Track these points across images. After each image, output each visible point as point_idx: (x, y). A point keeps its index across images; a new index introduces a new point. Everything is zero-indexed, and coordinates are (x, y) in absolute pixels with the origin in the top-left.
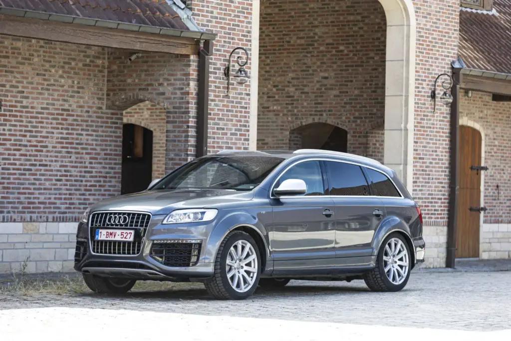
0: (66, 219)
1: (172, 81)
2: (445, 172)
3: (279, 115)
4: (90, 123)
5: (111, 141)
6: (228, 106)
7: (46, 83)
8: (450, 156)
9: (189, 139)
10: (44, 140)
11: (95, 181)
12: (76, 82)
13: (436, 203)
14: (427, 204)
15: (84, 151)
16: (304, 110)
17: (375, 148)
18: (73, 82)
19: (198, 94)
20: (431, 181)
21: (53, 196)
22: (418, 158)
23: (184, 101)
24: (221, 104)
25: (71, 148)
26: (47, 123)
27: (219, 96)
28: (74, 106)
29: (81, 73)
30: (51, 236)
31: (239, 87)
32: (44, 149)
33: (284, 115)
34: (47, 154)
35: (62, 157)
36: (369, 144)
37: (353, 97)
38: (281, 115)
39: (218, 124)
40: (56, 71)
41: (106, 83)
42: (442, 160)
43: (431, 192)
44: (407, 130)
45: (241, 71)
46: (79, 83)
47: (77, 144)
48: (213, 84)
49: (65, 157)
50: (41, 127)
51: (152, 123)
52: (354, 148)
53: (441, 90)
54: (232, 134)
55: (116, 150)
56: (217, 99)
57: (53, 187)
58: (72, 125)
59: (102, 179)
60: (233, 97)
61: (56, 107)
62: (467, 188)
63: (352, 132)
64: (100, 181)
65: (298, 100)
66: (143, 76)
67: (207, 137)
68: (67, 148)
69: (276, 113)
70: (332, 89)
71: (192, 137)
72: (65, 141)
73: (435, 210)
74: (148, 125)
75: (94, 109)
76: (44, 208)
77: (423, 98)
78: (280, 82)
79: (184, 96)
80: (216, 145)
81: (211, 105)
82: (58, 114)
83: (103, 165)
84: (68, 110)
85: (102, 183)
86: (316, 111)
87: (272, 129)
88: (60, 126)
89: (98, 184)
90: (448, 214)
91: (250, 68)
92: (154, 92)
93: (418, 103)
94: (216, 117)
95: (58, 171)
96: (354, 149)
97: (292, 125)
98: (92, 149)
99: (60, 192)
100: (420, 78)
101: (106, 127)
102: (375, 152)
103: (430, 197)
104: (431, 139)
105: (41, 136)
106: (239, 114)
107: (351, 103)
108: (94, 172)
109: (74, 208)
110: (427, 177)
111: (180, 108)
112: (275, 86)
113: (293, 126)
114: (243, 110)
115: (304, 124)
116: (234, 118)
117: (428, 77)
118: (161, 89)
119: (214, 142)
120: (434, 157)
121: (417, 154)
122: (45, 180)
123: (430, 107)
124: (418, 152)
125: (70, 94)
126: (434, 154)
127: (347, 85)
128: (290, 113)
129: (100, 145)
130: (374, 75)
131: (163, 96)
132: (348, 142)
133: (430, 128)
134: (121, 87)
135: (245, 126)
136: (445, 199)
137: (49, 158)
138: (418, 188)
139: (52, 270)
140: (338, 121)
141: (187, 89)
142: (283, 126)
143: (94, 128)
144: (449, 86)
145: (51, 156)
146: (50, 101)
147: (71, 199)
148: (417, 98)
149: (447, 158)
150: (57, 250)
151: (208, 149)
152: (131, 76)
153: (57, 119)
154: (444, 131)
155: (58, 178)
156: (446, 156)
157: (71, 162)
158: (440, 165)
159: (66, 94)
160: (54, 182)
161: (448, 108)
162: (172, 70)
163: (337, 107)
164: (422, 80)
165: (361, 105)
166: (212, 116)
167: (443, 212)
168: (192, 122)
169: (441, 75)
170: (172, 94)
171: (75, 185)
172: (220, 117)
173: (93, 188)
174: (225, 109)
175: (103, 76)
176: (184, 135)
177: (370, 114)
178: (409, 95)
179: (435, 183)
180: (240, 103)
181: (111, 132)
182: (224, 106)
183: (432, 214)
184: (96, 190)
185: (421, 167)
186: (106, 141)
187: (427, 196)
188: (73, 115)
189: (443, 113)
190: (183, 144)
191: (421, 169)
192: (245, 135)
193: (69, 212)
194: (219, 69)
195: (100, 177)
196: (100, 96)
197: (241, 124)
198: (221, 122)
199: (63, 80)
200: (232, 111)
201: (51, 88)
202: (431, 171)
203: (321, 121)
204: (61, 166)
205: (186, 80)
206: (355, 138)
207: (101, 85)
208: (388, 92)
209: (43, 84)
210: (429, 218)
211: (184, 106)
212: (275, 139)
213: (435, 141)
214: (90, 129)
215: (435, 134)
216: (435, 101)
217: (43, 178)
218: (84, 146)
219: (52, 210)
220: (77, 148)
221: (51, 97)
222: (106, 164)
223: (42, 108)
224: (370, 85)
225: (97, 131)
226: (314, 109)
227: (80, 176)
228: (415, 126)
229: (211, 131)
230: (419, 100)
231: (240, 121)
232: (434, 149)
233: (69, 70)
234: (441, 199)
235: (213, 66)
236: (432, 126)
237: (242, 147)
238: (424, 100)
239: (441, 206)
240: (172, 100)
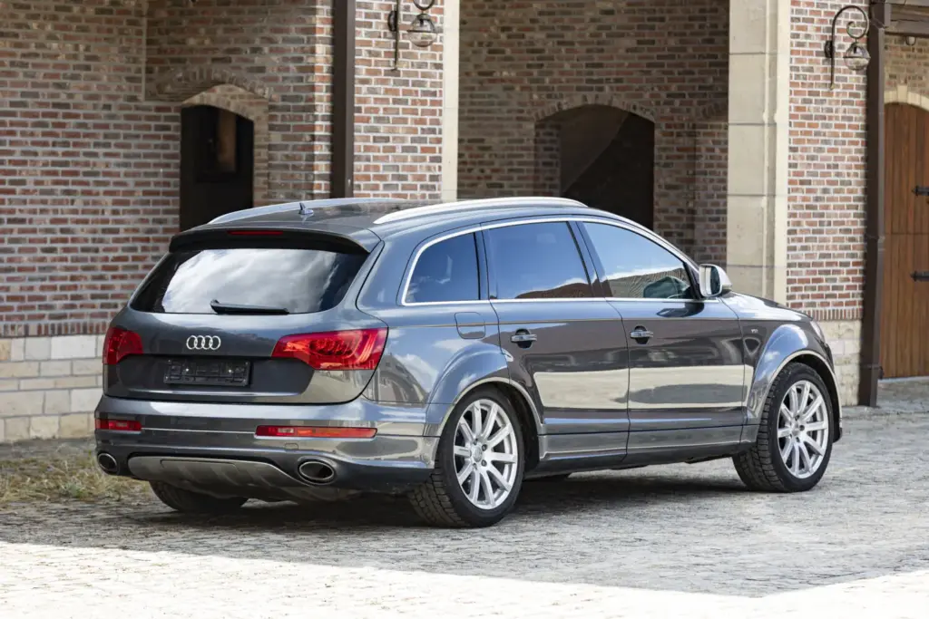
0: (66, 329)
1: (280, 44)
2: (856, 207)
3: (512, 89)
4: (112, 131)
5: (156, 165)
6: (396, 92)
7: (20, 51)
8: (867, 176)
9: (316, 163)
10: (18, 168)
11: (124, 250)
12: (82, 48)
13: (838, 272)
14: (818, 276)
15: (102, 189)
16: (563, 79)
17: (712, 157)
18: (76, 47)
19: (333, 70)
20: (825, 228)
21: (37, 284)
22: (799, 181)
23: (304, 84)
24: (382, 87)
25: (74, 183)
26: (23, 134)
27: (377, 72)
28: (79, 98)
29: (92, 26)
30: (35, 365)
31: (420, 52)
32: (18, 188)
33: (523, 88)
34: (23, 197)
35: (54, 202)
36: (700, 150)
37: (666, 53)
38: (518, 88)
39: (377, 130)
40: (41, 27)
41: (144, 46)
42: (850, 183)
43: (825, 251)
44: (775, 124)
45: (422, 21)
46: (87, 49)
47: (86, 174)
48: (364, 49)
49: (61, 202)
50: (12, 143)
51: (251, 104)
52: (668, 158)
53: (845, 40)
54: (405, 149)
55: (167, 184)
56: (373, 78)
57: (37, 265)
58: (77, 135)
59: (139, 245)
60: (407, 73)
61: (40, 100)
62: (907, 233)
63: (663, 125)
64: (134, 249)
65: (552, 58)
66: (220, 33)
67: (353, 158)
68: (66, 183)
69: (508, 84)
70: (622, 35)
71: (322, 158)
72: (60, 169)
73: (835, 288)
74: (244, 109)
75: (121, 101)
76: (20, 308)
77: (808, 58)
78: (514, 21)
79: (304, 75)
80: (372, 174)
81: (361, 92)
82: (45, 115)
83: (141, 216)
84: (66, 106)
85: (139, 253)
86: (589, 81)
87: (499, 119)
88: (50, 140)
89: (130, 255)
90: (863, 295)
91: (441, 11)
92: (245, 66)
93: (797, 69)
94: (373, 115)
95: (48, 231)
96: (669, 161)
97: (539, 110)
98: (116, 184)
99: (53, 273)
100: (801, 16)
101: (146, 137)
102: (711, 166)
103: (825, 261)
104: (826, 142)
105: (10, 161)
106: (420, 108)
107: (662, 66)
108: (122, 231)
109: (82, 306)
110: (817, 220)
111: (298, 98)
112: (503, 29)
113: (543, 112)
114: (429, 99)
115: (565, 107)
116: (409, 117)
117: (818, 13)
118: (258, 61)
119: (367, 168)
120: (833, 178)
121: (796, 174)
122: (21, 250)
123: (822, 75)
124: (799, 169)
125: (70, 72)
126: (833, 171)
127: (652, 28)
128: (535, 85)
129: (134, 175)
130: (708, 7)
131: (261, 75)
132: (656, 146)
133: (824, 118)
134: (175, 56)
135: (433, 131)
136: (855, 264)
137: (29, 206)
138: (798, 245)
139: (39, 435)
140: (635, 101)
141: (311, 60)
142: (522, 111)
143: (121, 140)
144: (863, 29)
145: (32, 202)
146: (29, 89)
147: (75, 287)
148: (794, 57)
149: (859, 179)
150: (47, 393)
151: (356, 183)
152: (195, 32)
153: (44, 125)
154: (853, 123)
155: (48, 245)
156: (856, 175)
157: (75, 212)
158: (846, 195)
159: (62, 72)
160: (40, 254)
161: (862, 77)
162: (279, 22)
163: (631, 73)
164: (805, 20)
165: (681, 69)
166: (363, 114)
167: (851, 292)
168: (322, 128)
169: (847, 7)
170: (279, 70)
171: (85, 260)
172: (381, 113)
173: (120, 264)
174: (391, 97)
175: (139, 33)
176: (304, 154)
177: (700, 88)
178: (779, 51)
179: (834, 232)
180: (421, 84)
181: (156, 146)
182: (387, 91)
183: (828, 296)
184: (126, 268)
185: (804, 199)
186: (148, 165)
187: (817, 260)
188: (77, 116)
189: (851, 87)
190: (303, 173)
191: (805, 204)
192: (433, 150)
193: (72, 316)
194: (377, 16)
195: (135, 239)
196: (132, 74)
197: (424, 127)
198: (382, 126)
199: (55, 45)
200: (406, 102)
201: (30, 61)
202: (827, 207)
203: (600, 102)
204: (53, 221)
205: (308, 42)
206: (670, 138)
207: (135, 51)
208: (733, 47)
209: (13, 55)
210: (822, 304)
211: (304, 95)
212: (506, 138)
213: (833, 146)
214: (113, 142)
215: (833, 130)
216: (832, 63)
217: (16, 246)
218: (101, 178)
219: (37, 312)
220: (87, 184)
221: (30, 80)
222: (146, 212)
223: (13, 104)
224: (701, 27)
225: (128, 146)
226: (584, 78)
227: (94, 240)
228: (792, 116)
229: (362, 144)
230: (799, 61)
231: (422, 122)
232: (832, 162)
233: (67, 23)
234: (846, 264)
235: (364, 11)
236: (827, 114)
237: (428, 174)
238: (811, 61)
239: (848, 280)
240: (280, 83)
